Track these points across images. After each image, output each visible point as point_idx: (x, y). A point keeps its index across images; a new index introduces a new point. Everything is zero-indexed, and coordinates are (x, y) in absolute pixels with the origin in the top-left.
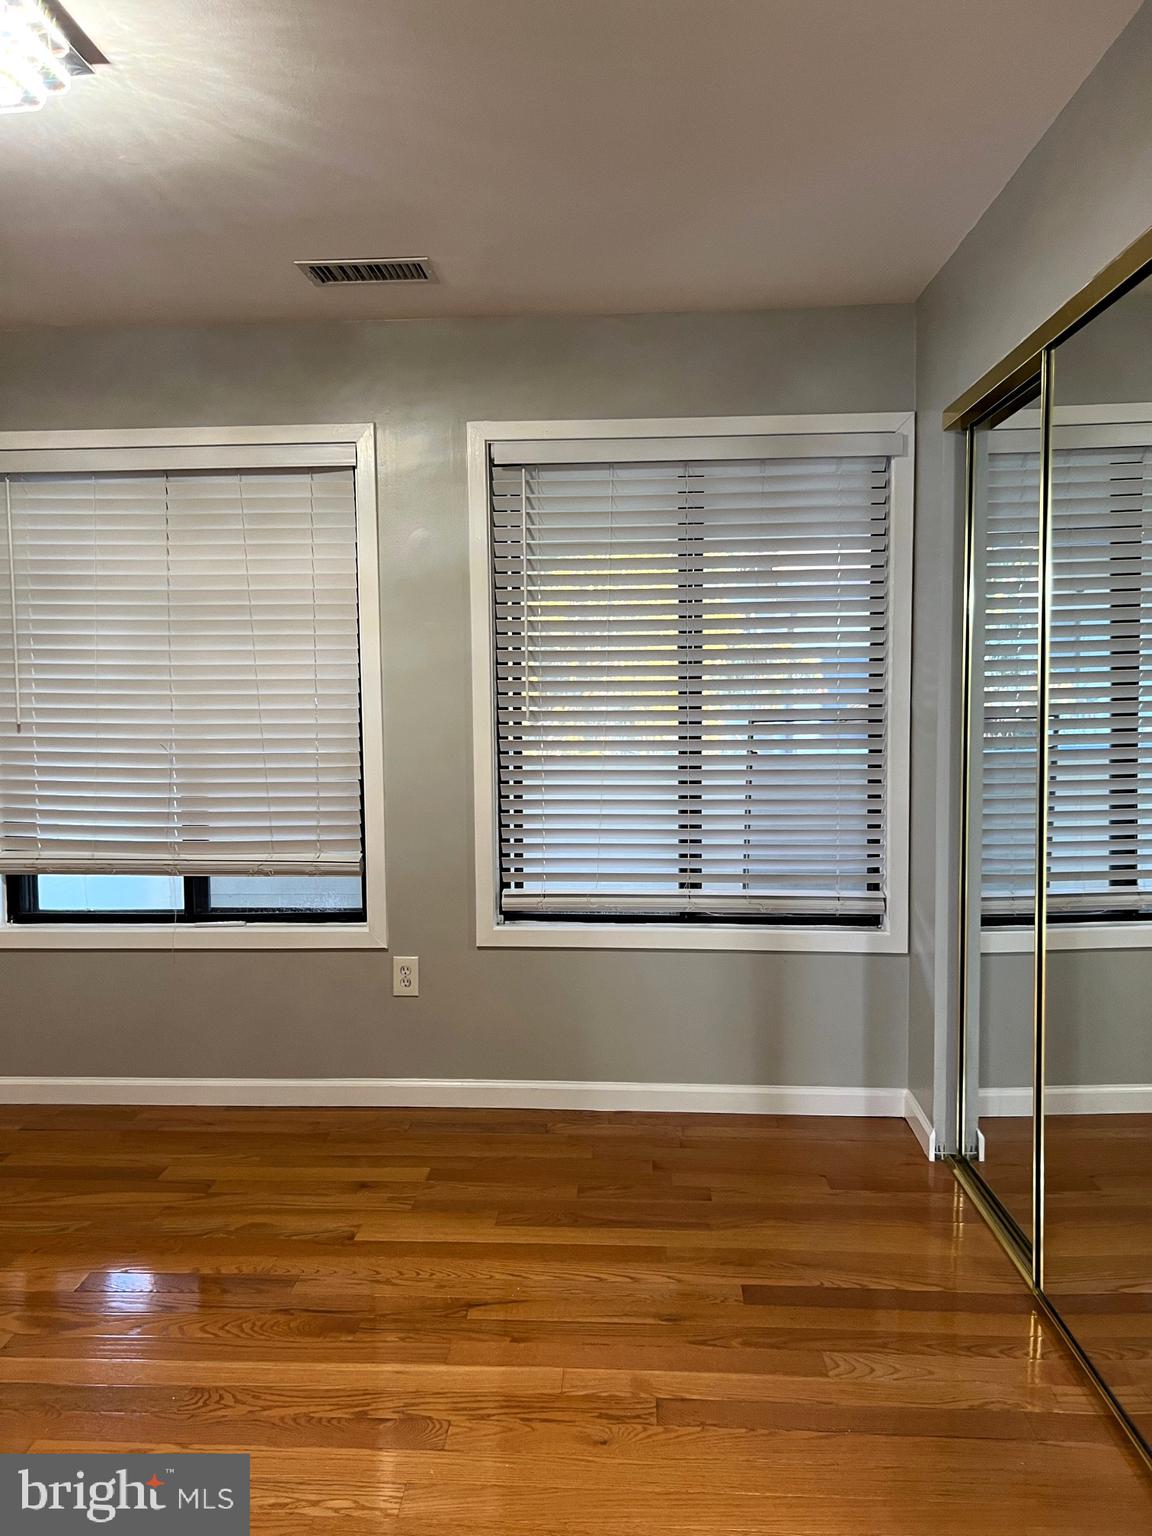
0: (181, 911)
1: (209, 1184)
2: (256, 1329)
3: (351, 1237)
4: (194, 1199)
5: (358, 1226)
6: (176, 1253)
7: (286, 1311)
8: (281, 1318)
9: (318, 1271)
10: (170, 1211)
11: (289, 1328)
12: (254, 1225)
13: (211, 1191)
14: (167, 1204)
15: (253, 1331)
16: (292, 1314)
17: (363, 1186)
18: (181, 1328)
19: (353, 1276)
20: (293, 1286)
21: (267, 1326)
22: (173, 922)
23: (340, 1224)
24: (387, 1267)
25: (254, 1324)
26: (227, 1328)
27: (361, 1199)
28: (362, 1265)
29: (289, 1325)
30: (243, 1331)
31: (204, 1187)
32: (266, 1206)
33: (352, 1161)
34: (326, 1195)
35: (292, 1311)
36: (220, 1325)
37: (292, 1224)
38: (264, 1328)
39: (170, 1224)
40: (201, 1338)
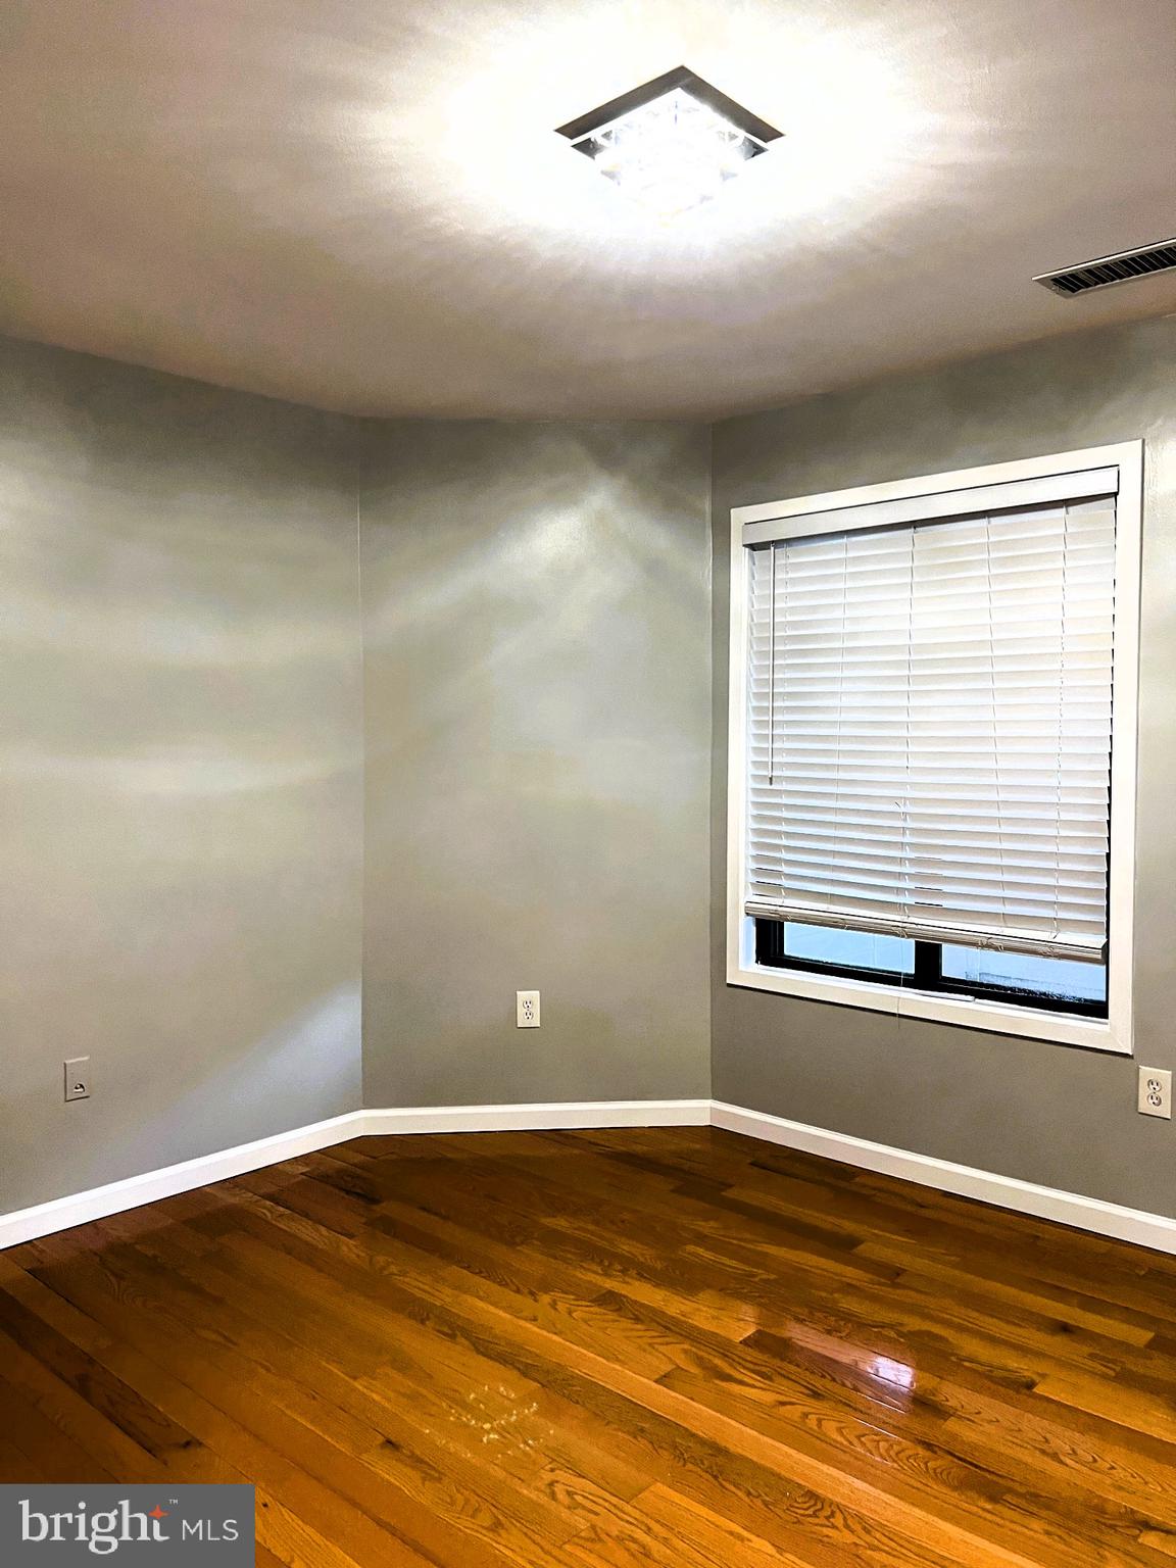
0: (910, 975)
1: (899, 1272)
2: (892, 1453)
3: (1030, 1385)
4: (880, 1284)
5: (1043, 1376)
6: (841, 1338)
7: (928, 1446)
8: (921, 1451)
9: (979, 1413)
10: (849, 1288)
11: (927, 1467)
12: (929, 1334)
13: (898, 1280)
14: (849, 1281)
15: (888, 1454)
16: (935, 1453)
17: (1065, 1329)
18: (819, 1421)
19: (1016, 1434)
20: (945, 1420)
21: (903, 1454)
22: (899, 986)
23: (1022, 1366)
24: (1063, 1438)
25: (891, 1446)
26: (863, 1439)
27: (1057, 1344)
28: (1034, 1425)
29: (926, 1464)
30: (878, 1448)
31: (893, 1275)
32: (948, 1317)
33: (1060, 1293)
34: (1020, 1326)
35: (936, 1449)
36: (857, 1433)
37: (971, 1346)
38: (901, 1455)
39: (849, 1304)
40: (835, 1441)
